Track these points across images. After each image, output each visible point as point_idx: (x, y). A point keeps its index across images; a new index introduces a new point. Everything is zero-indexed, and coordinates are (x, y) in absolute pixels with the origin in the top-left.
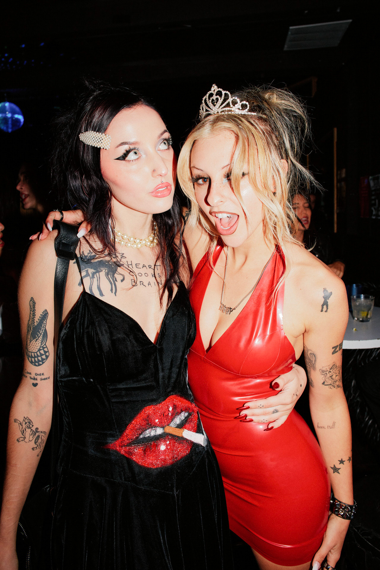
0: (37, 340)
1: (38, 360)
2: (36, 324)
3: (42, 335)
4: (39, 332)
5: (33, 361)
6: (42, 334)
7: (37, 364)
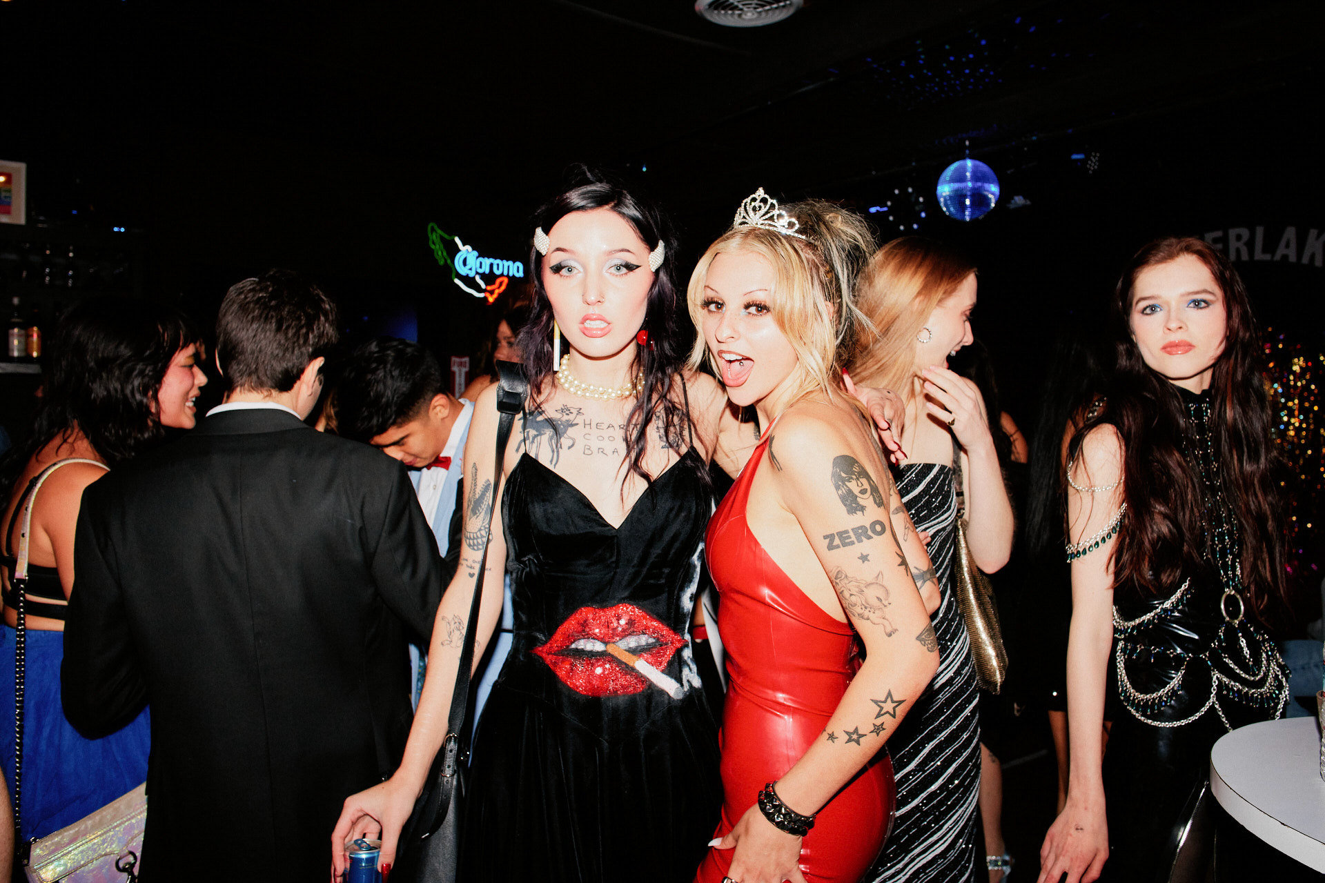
0: (478, 516)
1: (478, 542)
2: (477, 496)
3: (484, 512)
4: (481, 507)
5: (472, 544)
6: (485, 509)
7: (476, 548)
